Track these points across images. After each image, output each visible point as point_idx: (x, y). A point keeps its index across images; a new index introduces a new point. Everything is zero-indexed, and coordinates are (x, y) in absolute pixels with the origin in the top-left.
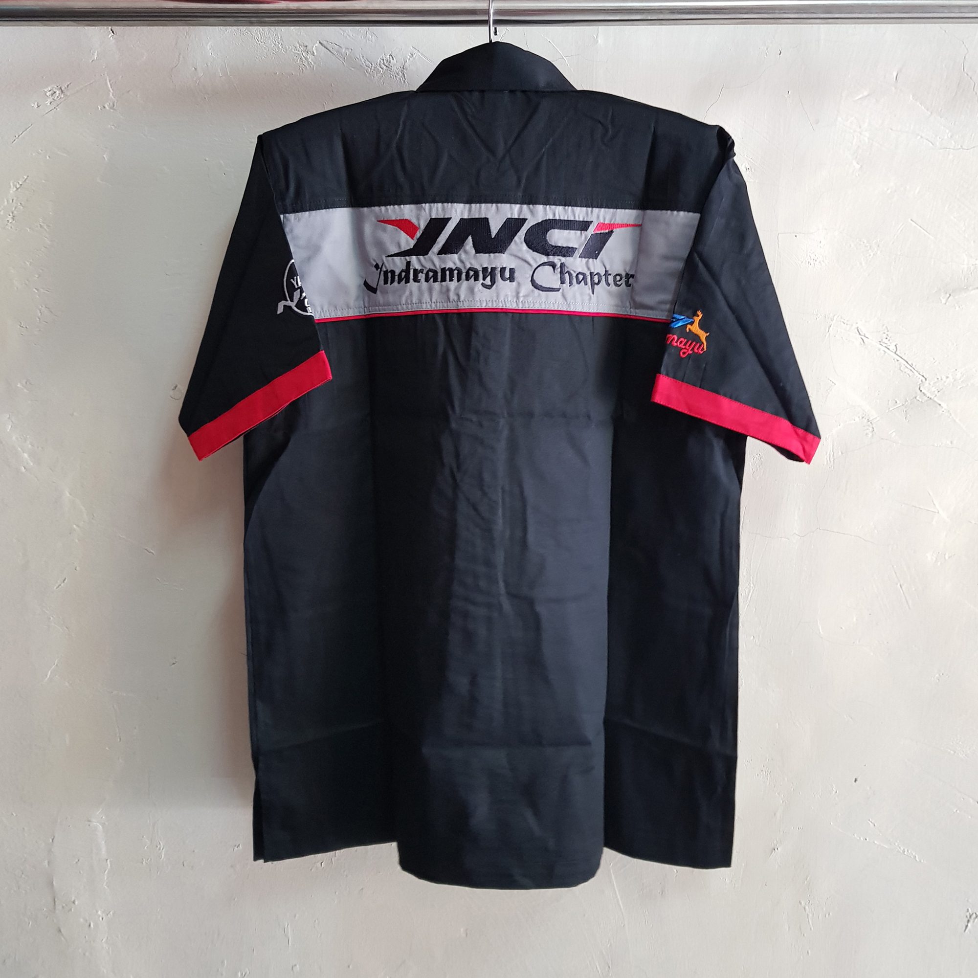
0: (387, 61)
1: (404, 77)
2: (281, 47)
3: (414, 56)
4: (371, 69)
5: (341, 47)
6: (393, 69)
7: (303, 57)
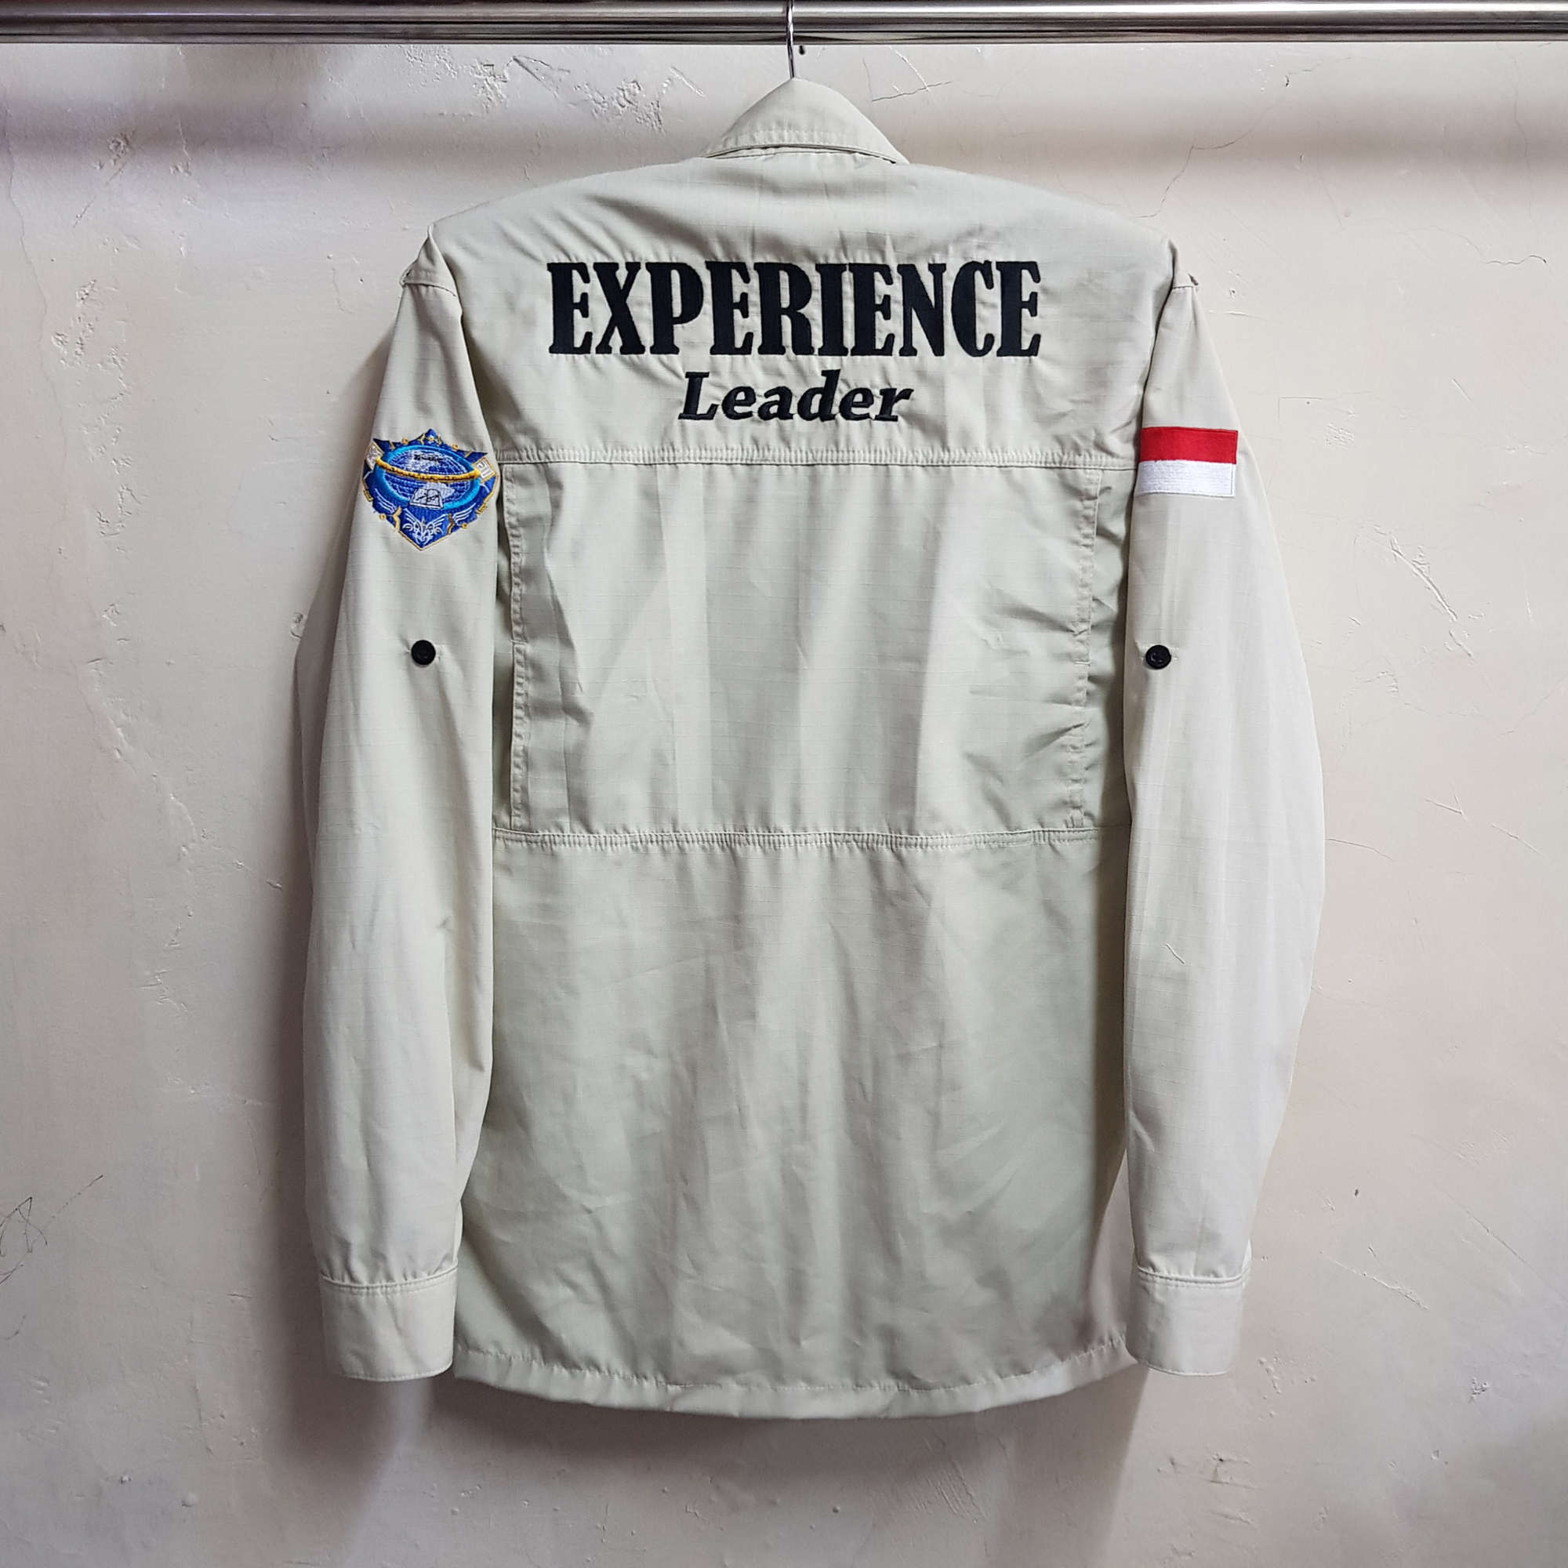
0: (629, 91)
1: (660, 121)
2: (449, 68)
3: (674, 81)
4: (603, 107)
5: (552, 68)
6: (639, 105)
7: (487, 86)
